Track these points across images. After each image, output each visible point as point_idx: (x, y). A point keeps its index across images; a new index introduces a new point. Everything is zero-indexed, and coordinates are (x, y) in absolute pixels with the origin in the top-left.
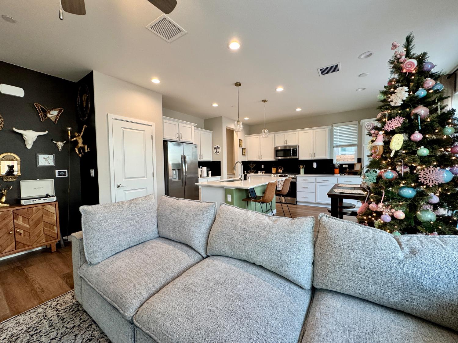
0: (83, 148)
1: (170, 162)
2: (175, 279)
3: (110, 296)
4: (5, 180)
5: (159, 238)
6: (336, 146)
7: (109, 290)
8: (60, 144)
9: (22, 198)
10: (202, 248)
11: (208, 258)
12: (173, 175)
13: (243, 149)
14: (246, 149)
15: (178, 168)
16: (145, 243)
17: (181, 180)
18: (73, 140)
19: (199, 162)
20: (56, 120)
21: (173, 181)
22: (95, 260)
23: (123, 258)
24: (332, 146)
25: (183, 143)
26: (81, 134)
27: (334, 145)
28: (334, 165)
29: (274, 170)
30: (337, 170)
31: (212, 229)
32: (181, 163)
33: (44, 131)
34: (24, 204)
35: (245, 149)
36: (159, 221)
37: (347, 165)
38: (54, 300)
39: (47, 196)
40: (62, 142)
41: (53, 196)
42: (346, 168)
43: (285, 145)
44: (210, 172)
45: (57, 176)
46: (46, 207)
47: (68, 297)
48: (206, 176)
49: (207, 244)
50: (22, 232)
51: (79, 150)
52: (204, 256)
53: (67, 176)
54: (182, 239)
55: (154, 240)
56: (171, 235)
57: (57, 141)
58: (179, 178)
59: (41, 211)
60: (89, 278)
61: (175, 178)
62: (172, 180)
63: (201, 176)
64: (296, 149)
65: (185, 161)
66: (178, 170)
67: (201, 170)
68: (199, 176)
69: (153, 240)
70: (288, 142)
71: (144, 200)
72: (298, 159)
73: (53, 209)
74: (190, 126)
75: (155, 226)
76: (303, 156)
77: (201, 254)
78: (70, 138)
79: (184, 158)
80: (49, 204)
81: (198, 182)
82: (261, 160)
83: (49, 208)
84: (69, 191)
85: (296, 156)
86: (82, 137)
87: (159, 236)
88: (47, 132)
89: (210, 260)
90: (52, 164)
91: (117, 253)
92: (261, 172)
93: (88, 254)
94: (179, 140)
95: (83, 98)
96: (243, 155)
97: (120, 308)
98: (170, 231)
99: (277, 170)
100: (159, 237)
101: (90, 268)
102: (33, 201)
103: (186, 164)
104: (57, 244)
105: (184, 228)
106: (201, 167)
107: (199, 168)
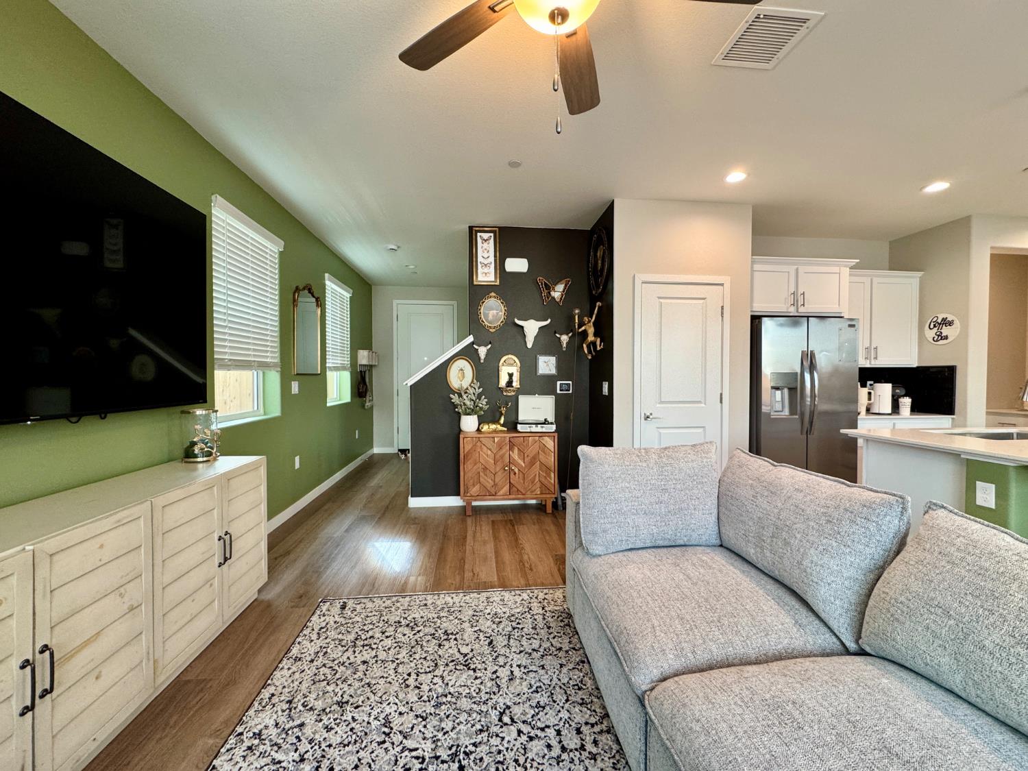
0: (594, 343)
1: (768, 368)
2: (749, 664)
3: (610, 626)
4: (505, 394)
5: (721, 549)
7: (611, 614)
8: (565, 339)
9: (520, 422)
10: (842, 621)
11: (863, 657)
12: (775, 402)
15: (792, 386)
16: (688, 548)
17: (797, 417)
18: (580, 330)
19: (861, 369)
20: (561, 299)
21: (772, 417)
22: (594, 547)
23: (640, 563)
25: (808, 317)
26: (592, 318)
31: (885, 574)
32: (799, 371)
33: (546, 320)
34: (521, 431)
36: (723, 510)
38: (542, 590)
39: (546, 422)
40: (567, 334)
41: (552, 423)
44: (906, 402)
45: (558, 392)
46: (543, 439)
47: (559, 594)
48: (890, 412)
49: (862, 614)
50: (516, 470)
51: (588, 347)
52: (852, 646)
53: (571, 392)
54: (779, 572)
55: (708, 550)
56: (751, 552)
57: (561, 334)
58: (792, 412)
59: (537, 445)
60: (585, 577)
61: (781, 409)
62: (769, 414)
63: (868, 410)
65: (812, 367)
66: (790, 389)
67: (870, 393)
68: (863, 410)
69: (706, 548)
71: (689, 454)
73: (550, 444)
74: (836, 269)
75: (714, 518)
77: (838, 634)
78: (577, 327)
79: (809, 361)
80: (547, 434)
81: (856, 428)
83: (546, 442)
84: (572, 418)
86: (594, 324)
87: (720, 543)
88: (549, 320)
89: (870, 667)
90: (553, 371)
91: (631, 549)
93: (585, 532)
94: (797, 312)
95: (598, 254)
97: (624, 660)
98: (748, 541)
100: (721, 546)
101: (587, 559)
102: (530, 427)
103: (815, 374)
104: (553, 502)
105: (787, 543)
106: (872, 382)
107: (863, 385)
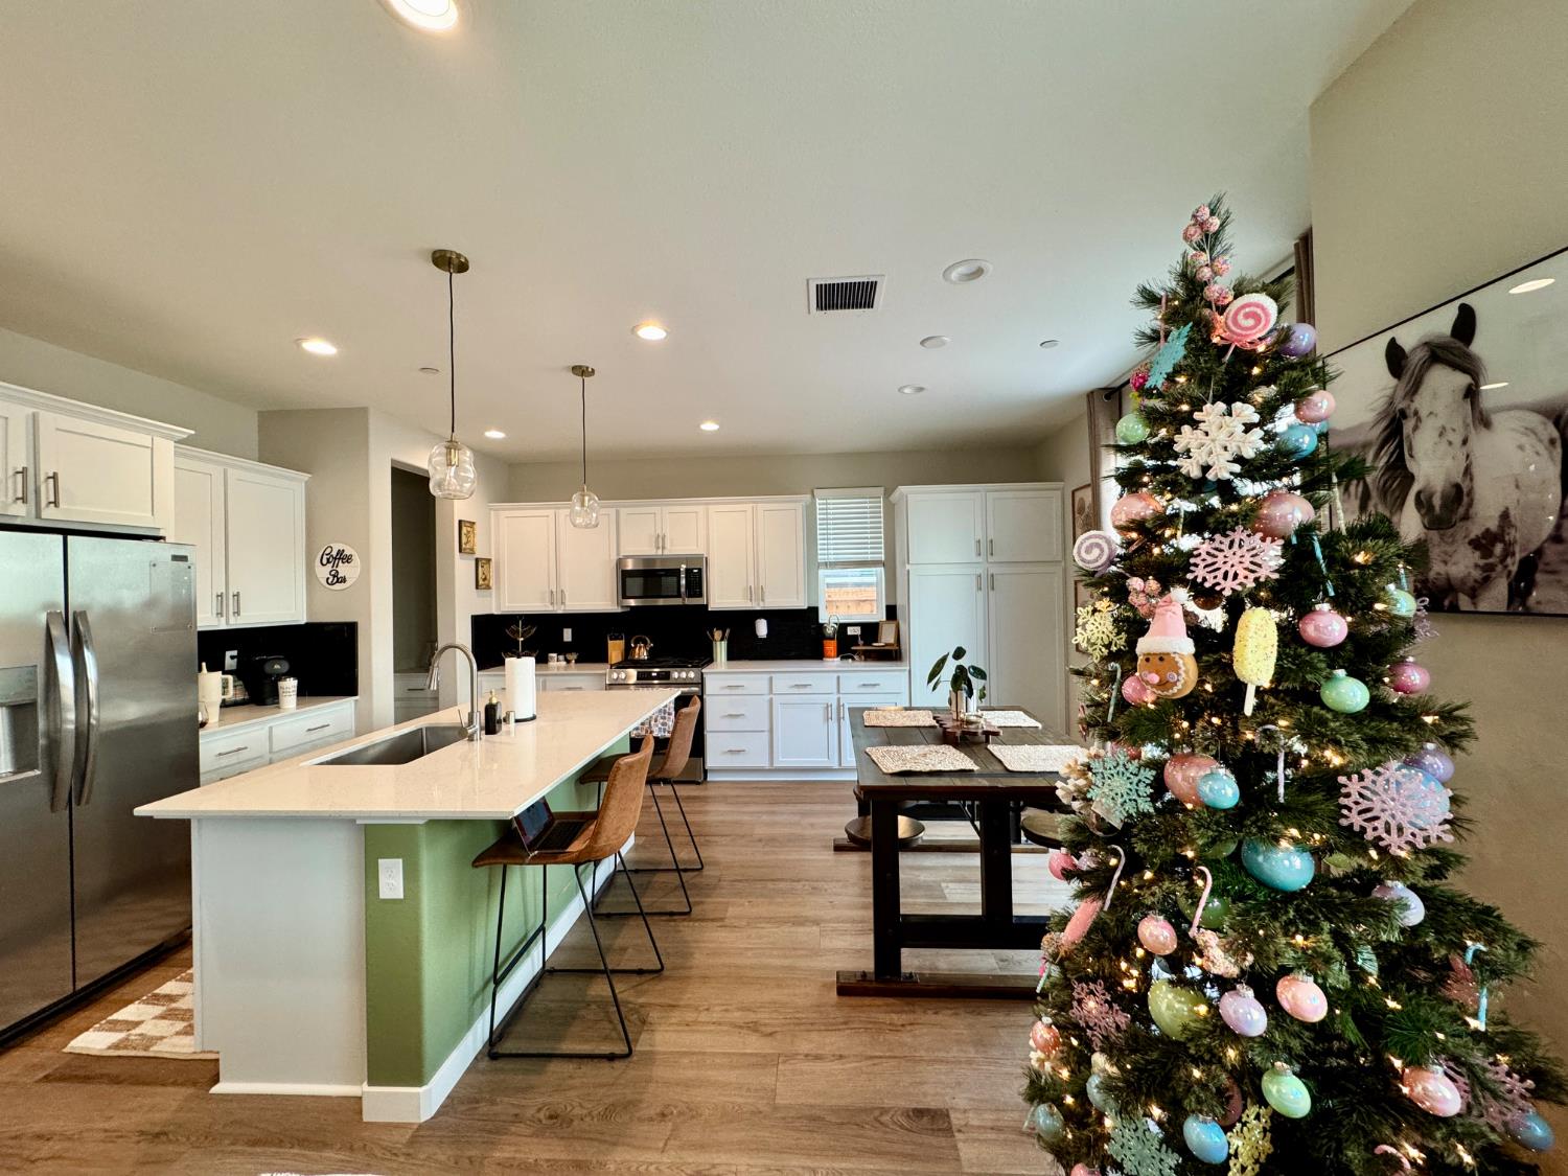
6: (826, 563)
13: (477, 560)
14: (493, 564)
17: (38, 772)
24: (813, 564)
25: (65, 533)
27: (821, 558)
28: (822, 627)
29: (615, 649)
30: (831, 646)
35: (489, 560)
37: (859, 628)
42: (855, 637)
43: (660, 552)
44: (290, 686)
58: (23, 763)
64: (700, 570)
66: (15, 707)
70: (668, 545)
72: (707, 606)
74: (146, 440)
76: (722, 595)
82: (560, 610)
85: (701, 595)
92: (561, 657)
94: (38, 516)
96: (477, 587)
99: (628, 650)
